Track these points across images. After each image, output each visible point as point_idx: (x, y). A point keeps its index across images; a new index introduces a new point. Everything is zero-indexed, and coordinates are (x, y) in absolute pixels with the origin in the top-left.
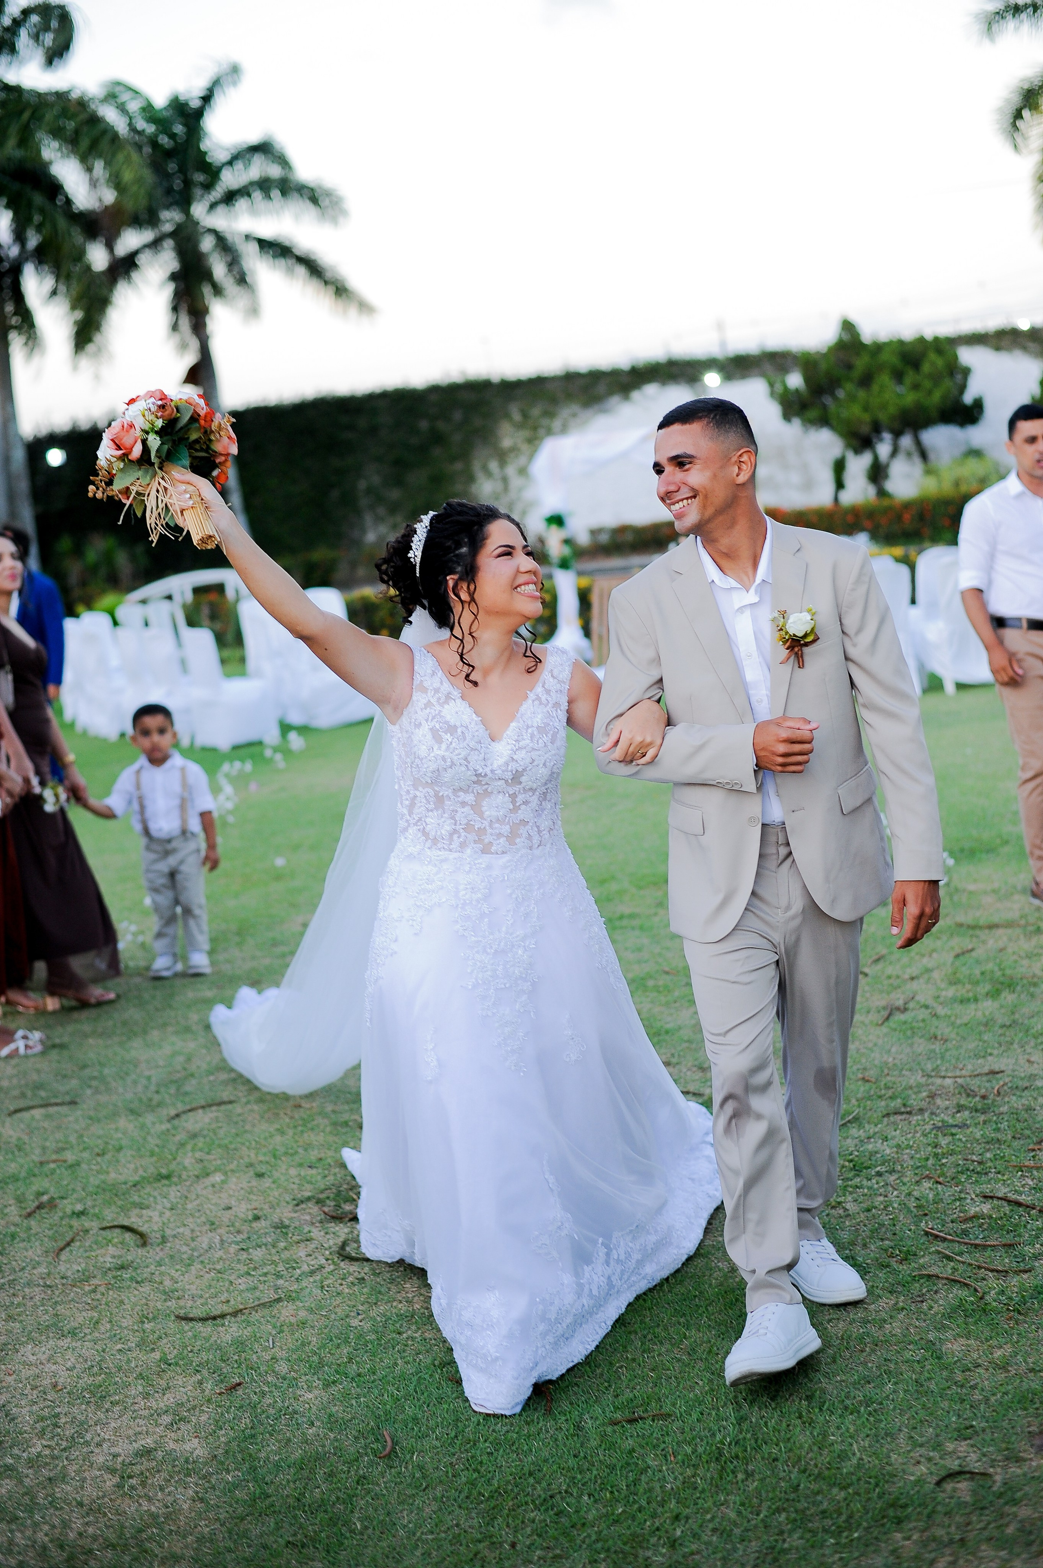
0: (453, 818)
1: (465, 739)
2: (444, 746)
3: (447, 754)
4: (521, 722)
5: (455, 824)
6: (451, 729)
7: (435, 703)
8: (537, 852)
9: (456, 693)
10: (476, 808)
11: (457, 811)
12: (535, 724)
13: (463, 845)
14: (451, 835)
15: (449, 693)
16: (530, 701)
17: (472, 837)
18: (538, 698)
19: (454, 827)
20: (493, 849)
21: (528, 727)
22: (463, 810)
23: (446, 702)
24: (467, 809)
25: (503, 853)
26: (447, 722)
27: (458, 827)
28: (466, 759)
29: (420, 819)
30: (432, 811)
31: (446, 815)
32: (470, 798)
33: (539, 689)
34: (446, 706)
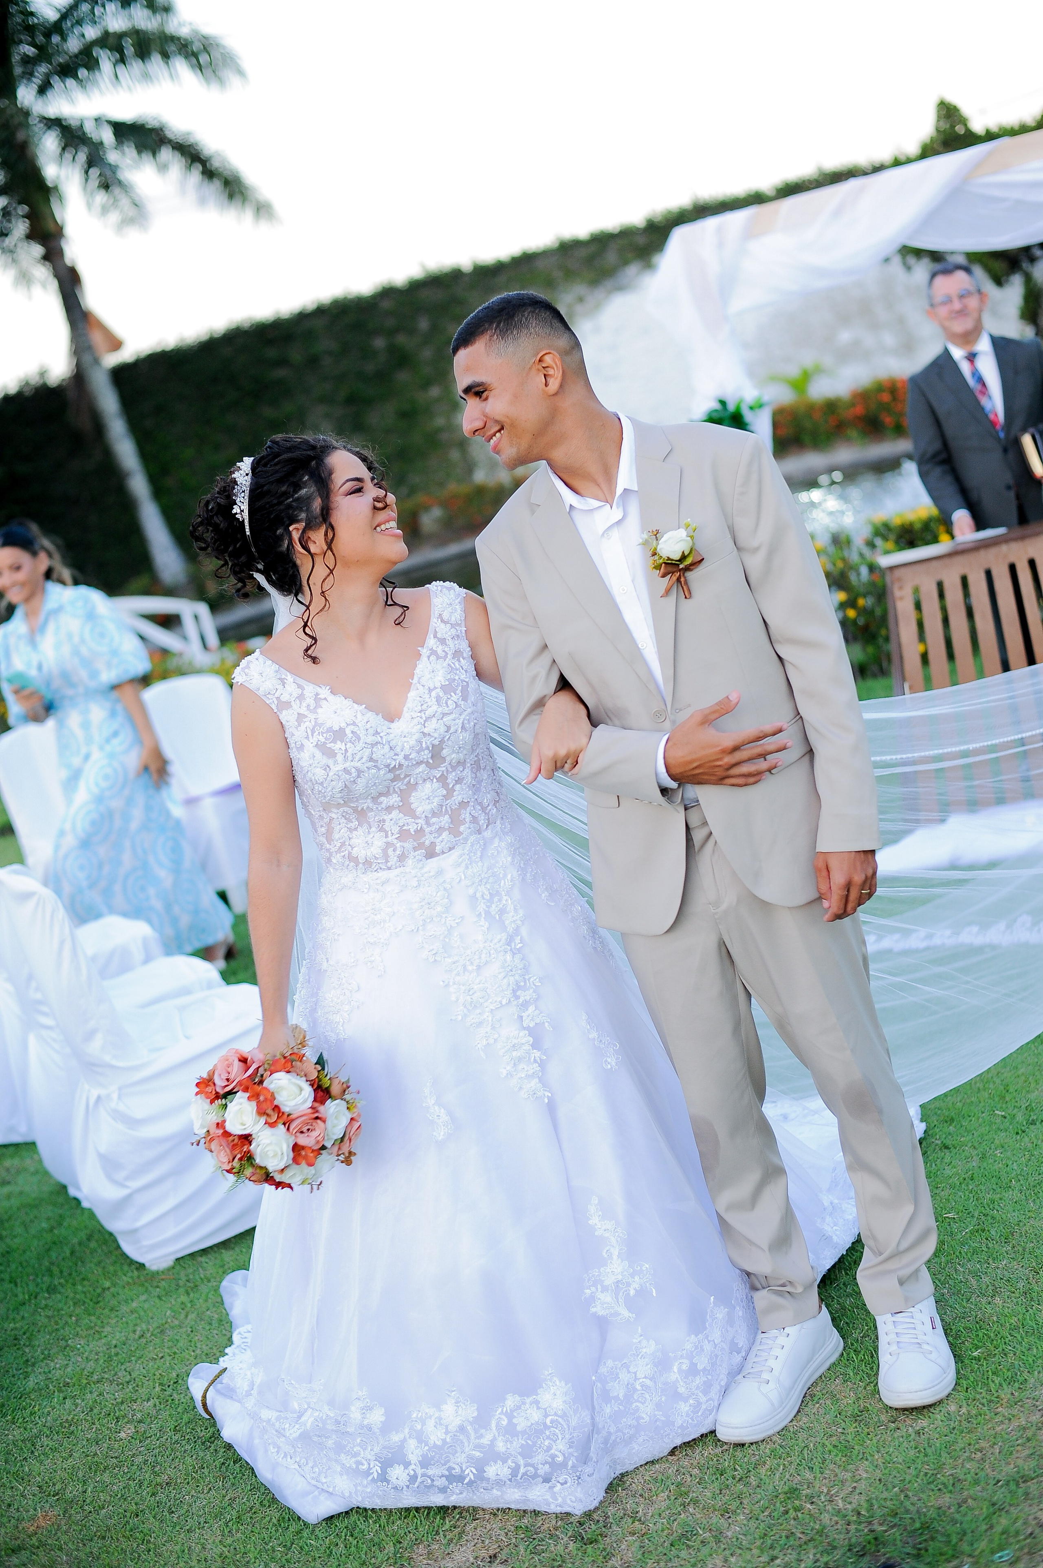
0: (381, 829)
1: (359, 739)
2: (340, 758)
3: (347, 765)
4: (420, 687)
5: (387, 837)
6: (339, 734)
7: (306, 713)
8: (488, 834)
9: (324, 692)
10: (406, 808)
11: (384, 821)
12: (438, 685)
13: (402, 858)
14: (385, 851)
15: (317, 694)
16: (424, 658)
17: (408, 845)
18: (433, 652)
19: (385, 840)
20: (438, 849)
21: (430, 691)
22: (390, 816)
23: (318, 706)
24: (395, 814)
25: (450, 849)
26: (330, 730)
27: (389, 839)
28: (371, 759)
29: (343, 844)
30: (356, 829)
31: (373, 829)
32: (394, 800)
33: (431, 642)
34: (319, 710)
